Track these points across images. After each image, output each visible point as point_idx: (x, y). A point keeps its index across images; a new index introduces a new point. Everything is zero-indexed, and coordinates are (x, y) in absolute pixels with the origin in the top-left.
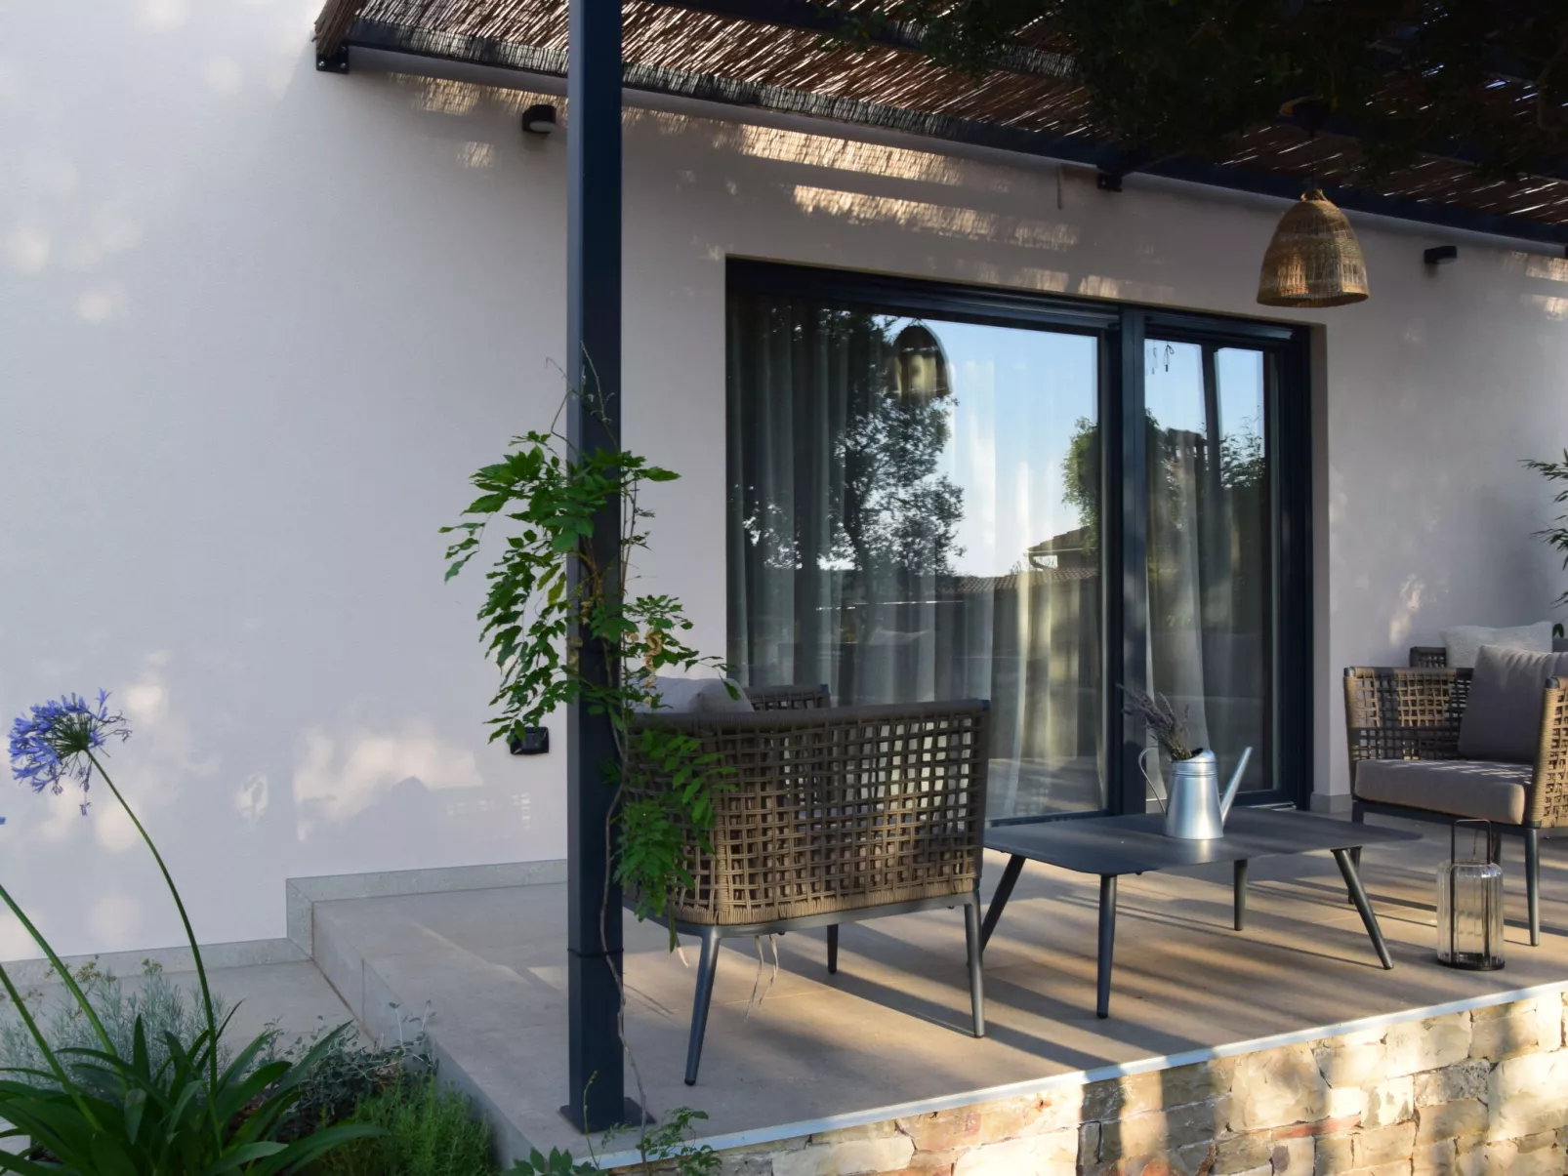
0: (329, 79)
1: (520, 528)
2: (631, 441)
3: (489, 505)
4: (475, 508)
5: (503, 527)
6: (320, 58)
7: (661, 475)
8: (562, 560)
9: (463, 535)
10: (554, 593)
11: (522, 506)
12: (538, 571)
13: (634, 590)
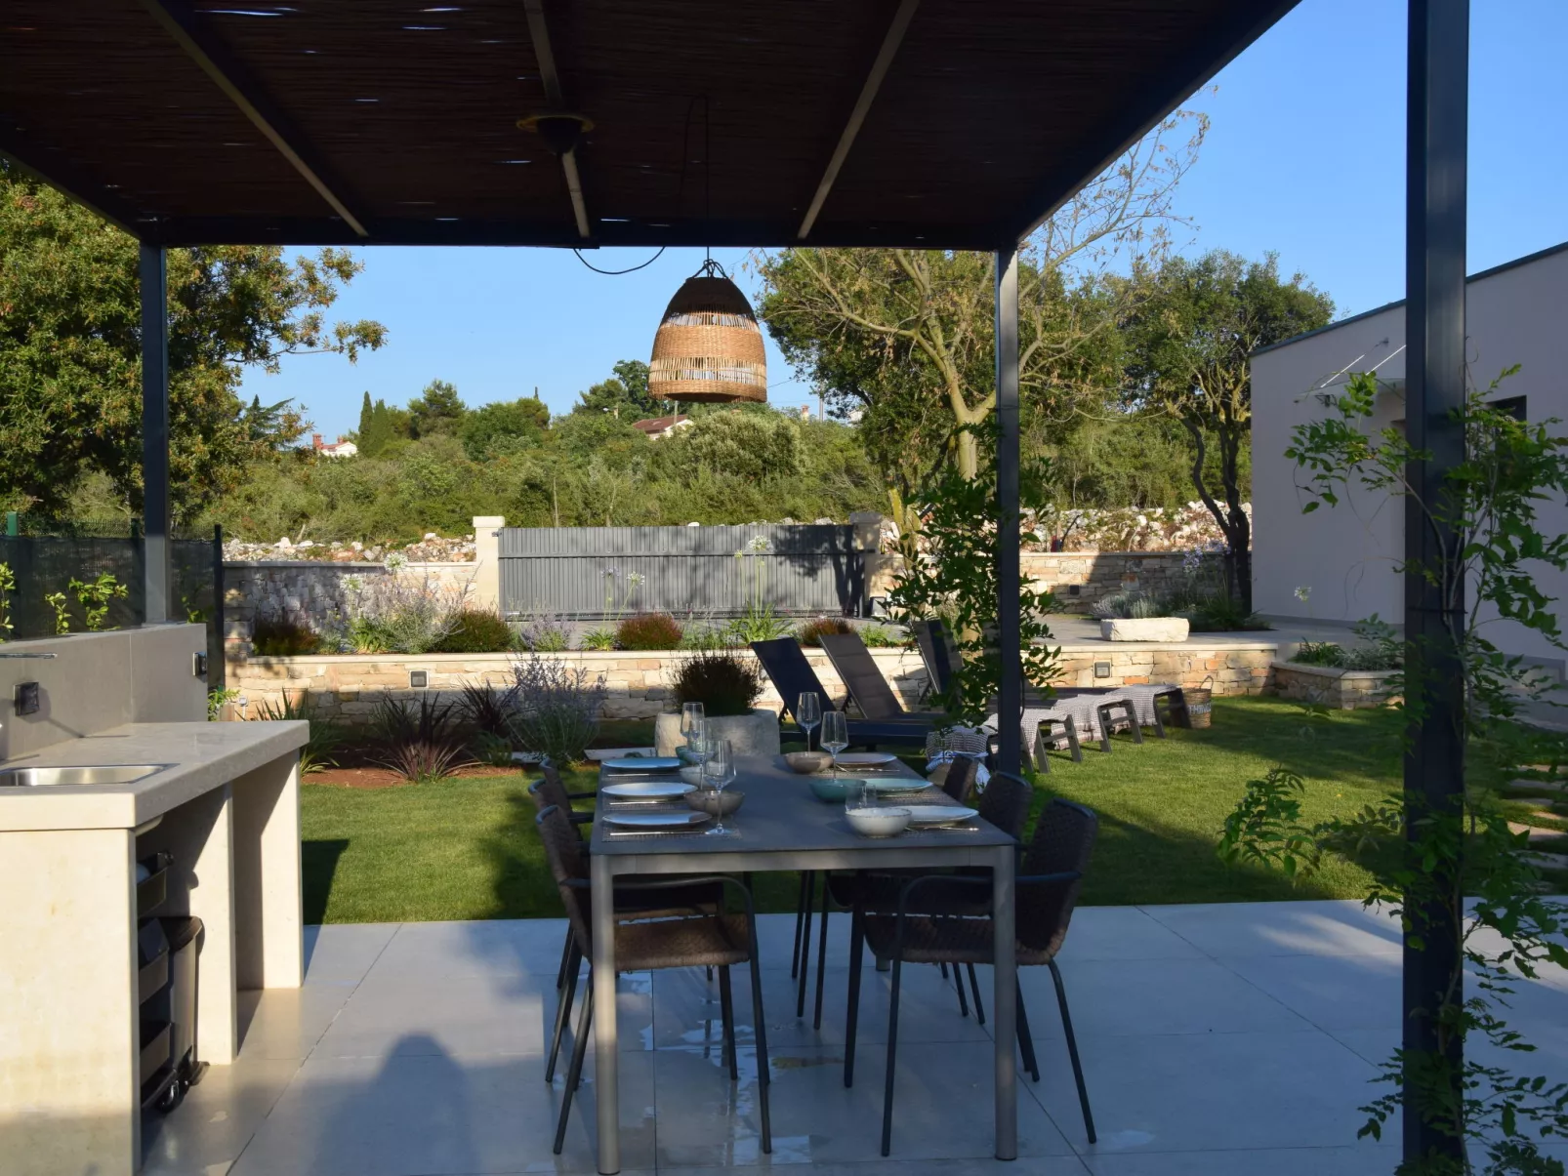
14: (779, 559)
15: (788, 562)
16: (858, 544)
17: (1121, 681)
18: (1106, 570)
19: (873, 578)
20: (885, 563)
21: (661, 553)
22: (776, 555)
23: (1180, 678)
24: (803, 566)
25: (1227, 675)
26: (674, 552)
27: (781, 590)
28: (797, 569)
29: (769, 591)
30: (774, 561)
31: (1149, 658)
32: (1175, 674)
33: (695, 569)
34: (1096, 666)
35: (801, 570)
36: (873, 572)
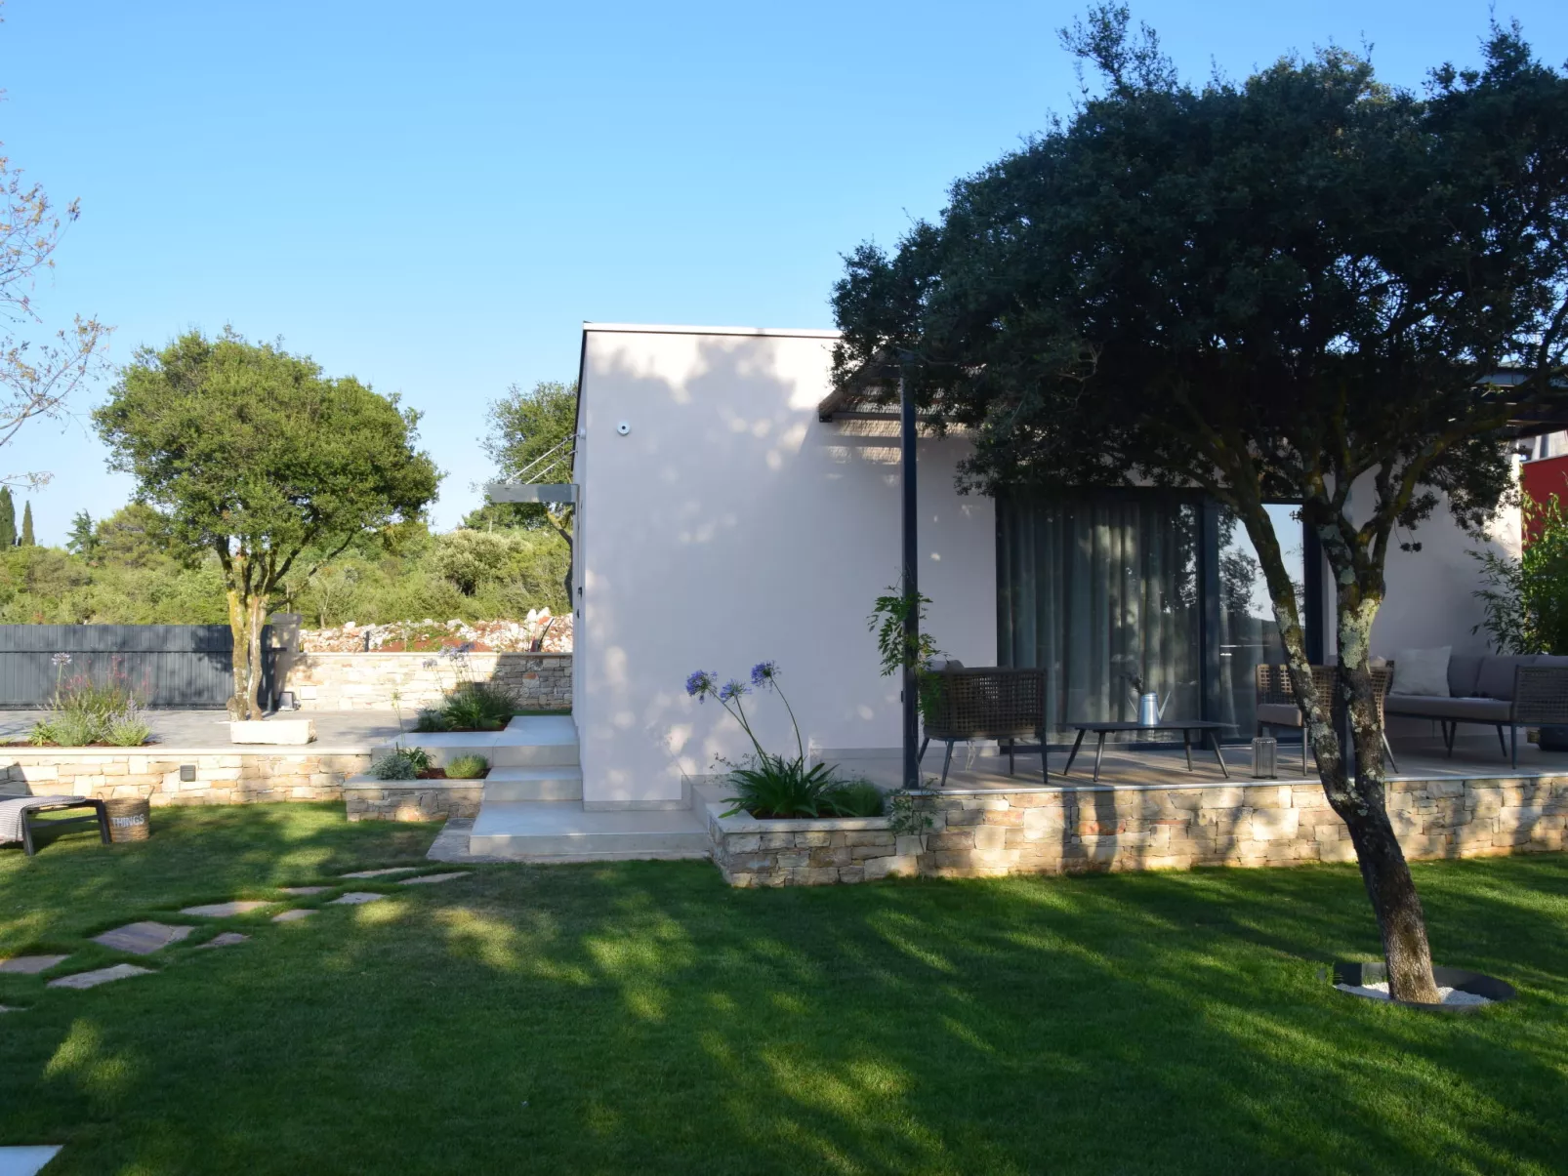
0: (825, 425)
1: (890, 614)
2: (920, 589)
3: (881, 609)
4: (877, 610)
5: (885, 615)
6: (821, 417)
7: (928, 601)
8: (902, 624)
9: (874, 619)
10: (899, 633)
11: (890, 608)
12: (894, 627)
13: (920, 633)
14: (198, 655)
15: (206, 658)
16: (275, 643)
17: (208, 784)
18: (508, 669)
19: (289, 674)
20: (300, 660)
21: (89, 649)
22: (195, 651)
23: (270, 782)
24: (221, 662)
25: (319, 779)
26: (101, 647)
27: (200, 683)
28: (215, 665)
29: (190, 684)
30: (195, 657)
31: (237, 761)
32: (266, 778)
33: (121, 663)
34: (183, 769)
35: (219, 666)
36: (289, 668)
